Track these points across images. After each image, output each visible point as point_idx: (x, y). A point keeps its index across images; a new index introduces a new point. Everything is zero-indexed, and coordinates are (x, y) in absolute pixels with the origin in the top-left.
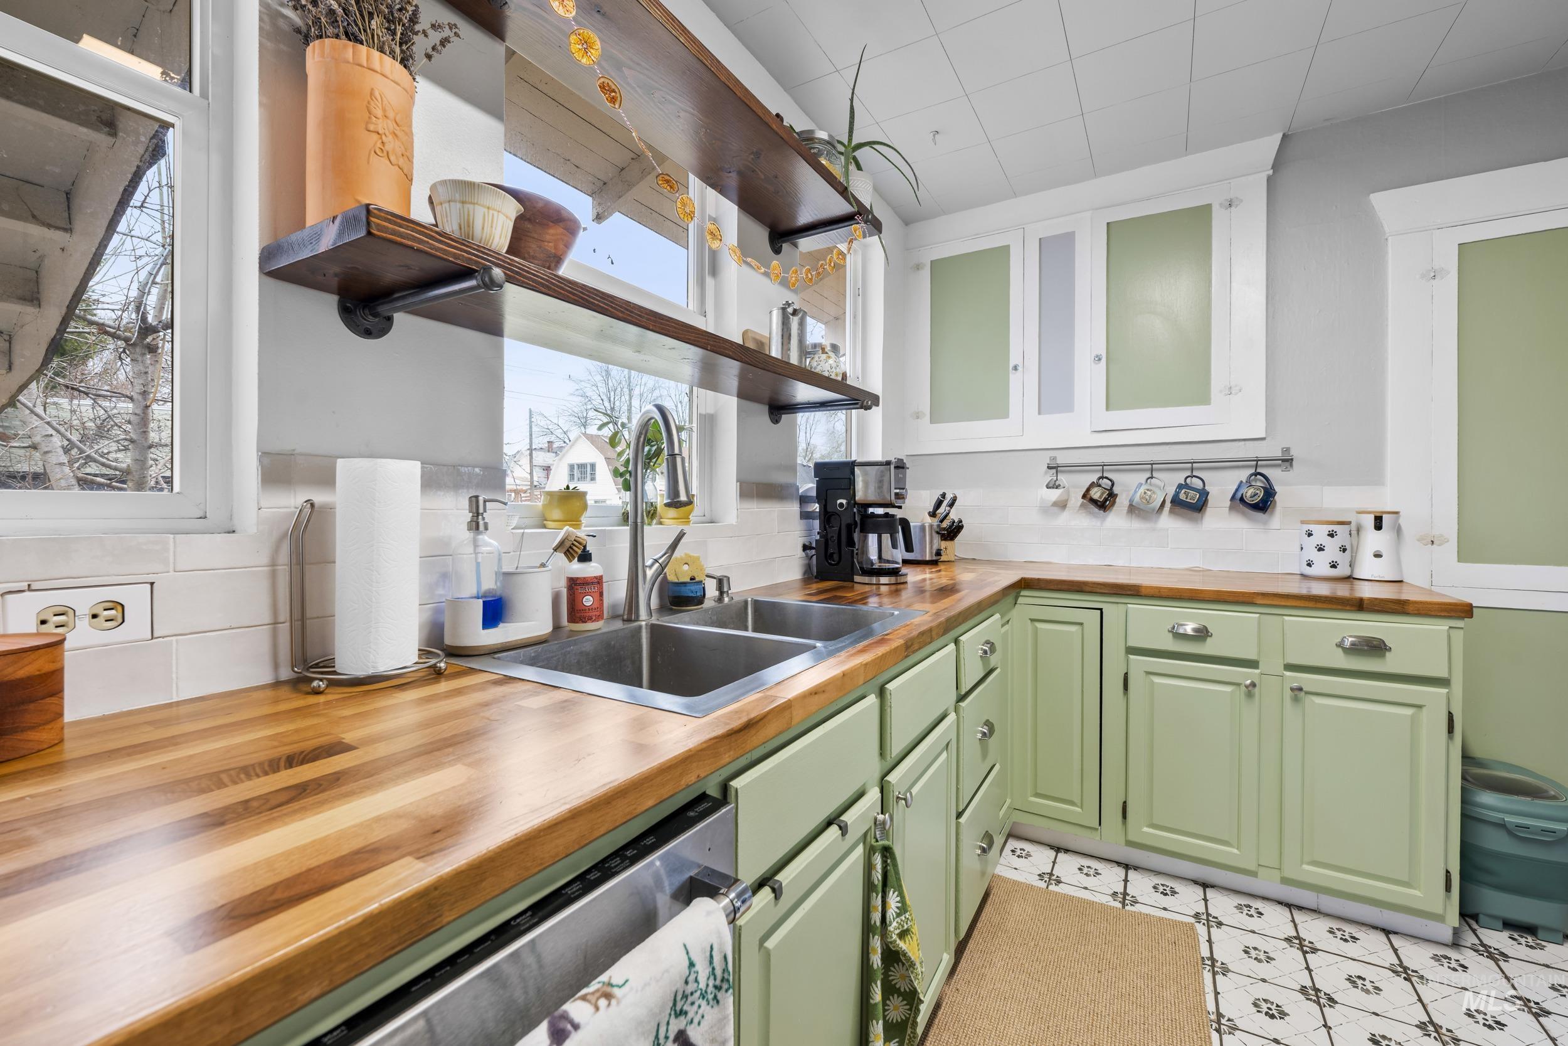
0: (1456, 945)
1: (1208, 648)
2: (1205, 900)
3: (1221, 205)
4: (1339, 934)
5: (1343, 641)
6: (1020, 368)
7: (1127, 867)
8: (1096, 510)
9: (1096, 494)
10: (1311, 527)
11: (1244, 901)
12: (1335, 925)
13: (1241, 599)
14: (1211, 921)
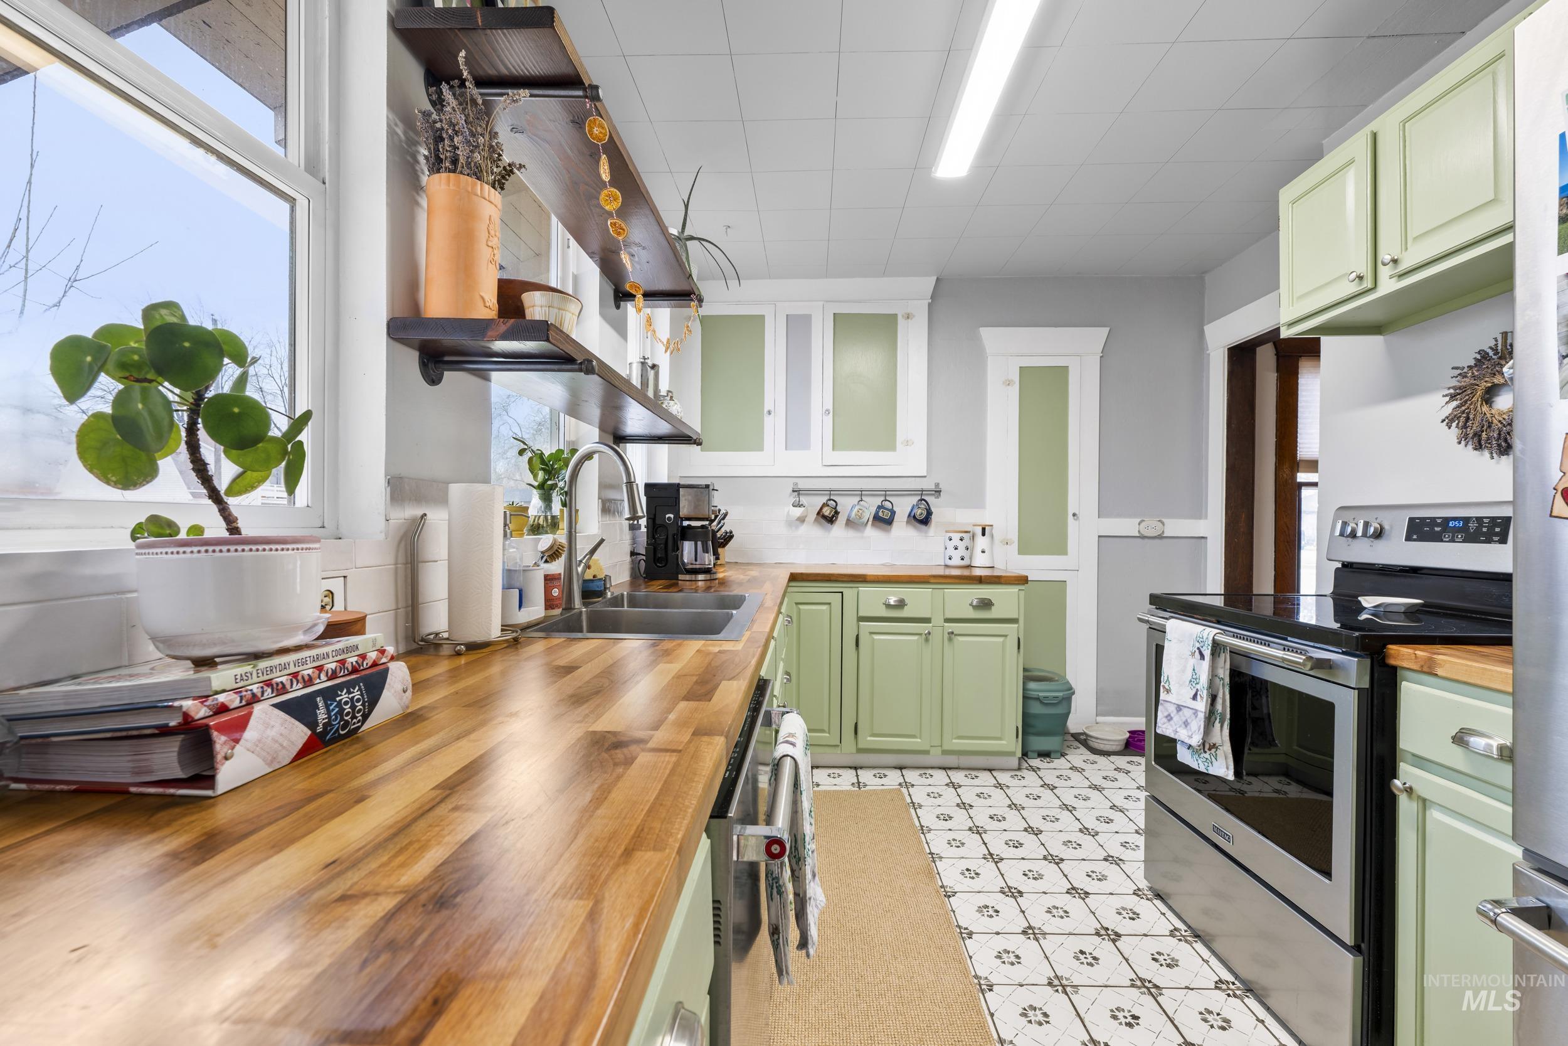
0: (1019, 769)
1: (905, 613)
2: (903, 776)
3: (903, 316)
4: (970, 776)
5: (972, 602)
6: (773, 414)
7: (856, 768)
8: (826, 523)
9: (827, 512)
10: (951, 535)
11: (922, 771)
12: (967, 773)
13: (923, 580)
14: (908, 785)
